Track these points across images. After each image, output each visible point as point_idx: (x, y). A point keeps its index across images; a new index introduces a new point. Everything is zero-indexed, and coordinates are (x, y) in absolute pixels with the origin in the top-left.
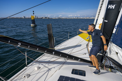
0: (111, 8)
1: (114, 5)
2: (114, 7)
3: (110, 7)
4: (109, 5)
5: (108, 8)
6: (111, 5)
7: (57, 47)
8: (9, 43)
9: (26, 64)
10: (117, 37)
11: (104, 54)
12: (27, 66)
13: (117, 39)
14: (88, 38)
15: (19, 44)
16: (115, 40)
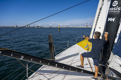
0: (111, 21)
1: (114, 18)
2: (114, 20)
3: (110, 19)
4: (109, 18)
5: (108, 21)
6: (111, 18)
7: (57, 56)
8: (11, 56)
9: (27, 76)
10: (119, 48)
11: (106, 65)
12: (27, 79)
13: (119, 51)
14: (86, 47)
15: (22, 57)
16: (117, 52)
